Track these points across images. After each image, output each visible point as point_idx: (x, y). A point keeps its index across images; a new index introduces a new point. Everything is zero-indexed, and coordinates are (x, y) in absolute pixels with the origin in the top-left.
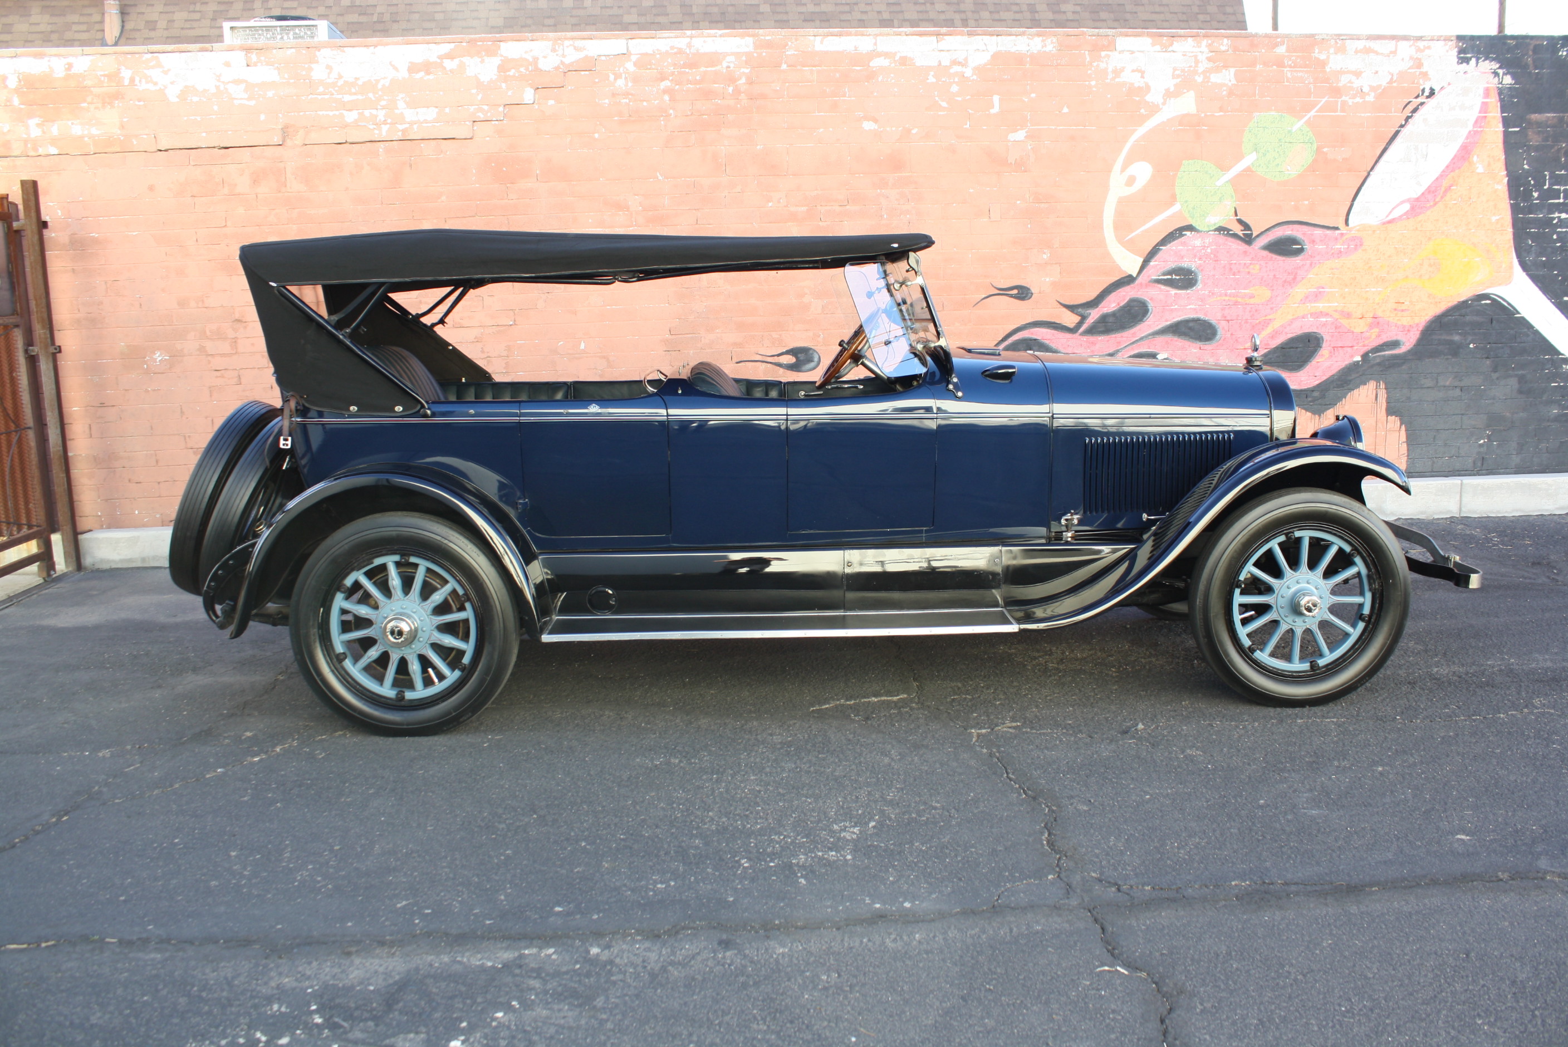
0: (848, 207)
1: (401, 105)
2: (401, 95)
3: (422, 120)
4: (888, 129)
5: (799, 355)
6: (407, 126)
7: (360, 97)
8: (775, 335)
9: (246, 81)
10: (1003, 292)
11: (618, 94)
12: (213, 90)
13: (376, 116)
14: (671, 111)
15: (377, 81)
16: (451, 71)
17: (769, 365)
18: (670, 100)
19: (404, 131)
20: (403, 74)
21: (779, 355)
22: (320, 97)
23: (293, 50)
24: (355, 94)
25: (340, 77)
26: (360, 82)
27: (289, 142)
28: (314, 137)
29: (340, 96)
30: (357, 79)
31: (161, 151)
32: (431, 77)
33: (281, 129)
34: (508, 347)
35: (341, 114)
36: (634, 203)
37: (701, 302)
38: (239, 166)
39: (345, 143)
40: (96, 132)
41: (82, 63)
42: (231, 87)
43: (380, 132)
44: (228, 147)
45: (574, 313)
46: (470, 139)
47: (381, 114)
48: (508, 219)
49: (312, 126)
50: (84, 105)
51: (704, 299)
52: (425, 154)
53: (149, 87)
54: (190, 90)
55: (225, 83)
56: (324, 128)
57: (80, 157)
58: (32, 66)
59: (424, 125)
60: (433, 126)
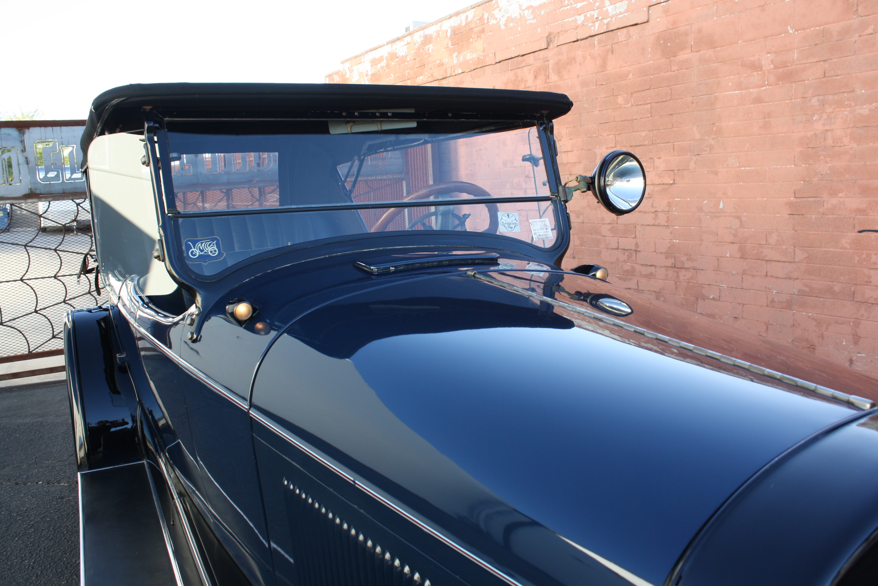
1: (607, 3)
3: (618, 13)
6: (609, 19)
7: (585, 3)
9: (531, 7)
12: (518, 17)
13: (593, 16)
19: (608, 24)
22: (565, 8)
24: (583, 1)
27: (551, 46)
28: (563, 39)
29: (575, 5)
31: (497, 63)
33: (547, 37)
34: (669, 203)
35: (576, 18)
36: (766, 61)
37: (826, 162)
38: (528, 67)
39: (577, 41)
40: (474, 56)
41: (471, 14)
42: (526, 12)
43: (595, 28)
44: (524, 55)
45: (716, 173)
46: (647, 22)
47: (595, 14)
48: (671, 89)
49: (561, 31)
50: (471, 40)
51: (828, 159)
52: (620, 40)
53: (494, 22)
54: (509, 20)
55: (523, 10)
56: (566, 31)
57: (469, 73)
58: (455, 22)
59: (619, 16)
60: (624, 16)
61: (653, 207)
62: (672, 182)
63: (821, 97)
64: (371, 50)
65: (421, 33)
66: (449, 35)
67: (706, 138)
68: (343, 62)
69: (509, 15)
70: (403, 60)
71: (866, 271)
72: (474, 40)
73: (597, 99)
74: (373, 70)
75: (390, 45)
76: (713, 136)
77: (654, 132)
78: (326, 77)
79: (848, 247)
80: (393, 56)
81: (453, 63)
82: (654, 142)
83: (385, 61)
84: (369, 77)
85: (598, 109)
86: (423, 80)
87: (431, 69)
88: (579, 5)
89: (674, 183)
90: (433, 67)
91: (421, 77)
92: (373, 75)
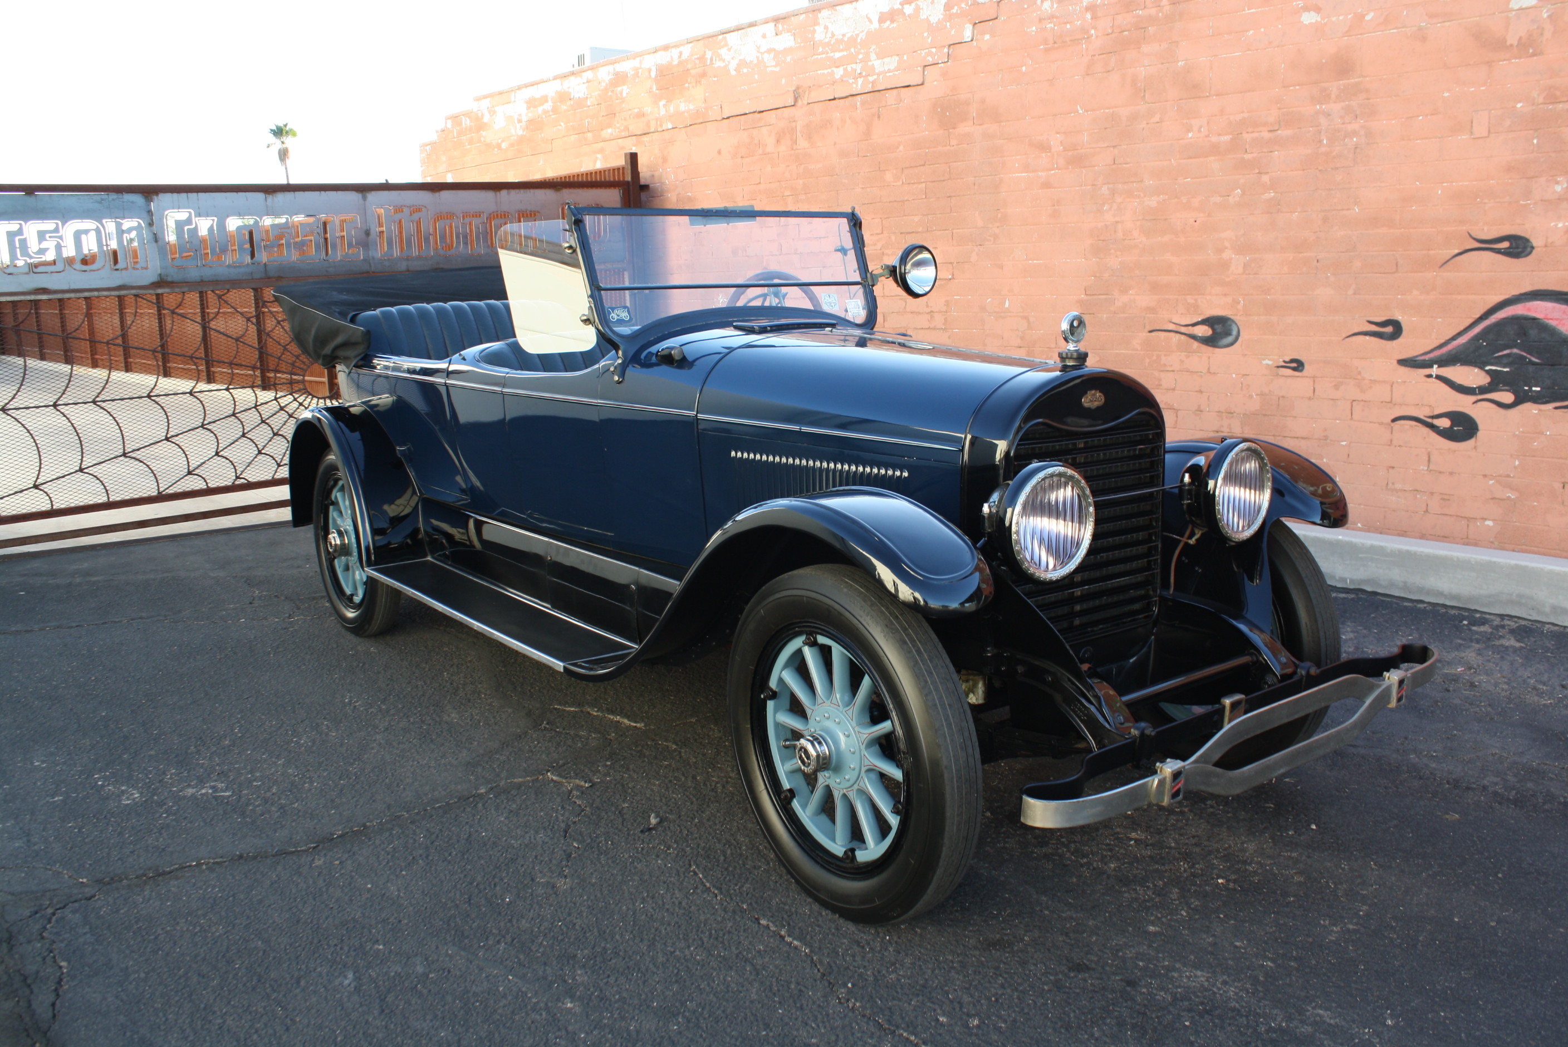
0: (1279, 132)
1: (873, 56)
2: (873, 47)
3: (886, 69)
4: (1334, 19)
5: (1216, 327)
6: (874, 77)
7: (845, 53)
8: (1190, 300)
9: (773, 50)
10: (1487, 245)
11: (1044, 19)
12: (755, 62)
13: (855, 70)
14: (1093, 32)
15: (858, 35)
16: (909, 16)
17: (1183, 337)
18: (1092, 19)
19: (873, 82)
20: (876, 25)
21: (1194, 325)
22: (819, 57)
23: (804, 15)
24: (842, 50)
25: (833, 35)
26: (846, 39)
27: (800, 103)
28: (815, 96)
29: (832, 54)
30: (844, 35)
31: (724, 119)
32: (895, 25)
33: (794, 91)
34: (947, 302)
35: (833, 71)
36: (1056, 142)
37: (1117, 257)
38: (768, 128)
39: (834, 99)
40: (691, 107)
41: (686, 51)
42: (766, 56)
43: (857, 86)
44: (762, 112)
45: (1001, 267)
46: (922, 84)
47: (858, 68)
48: (949, 167)
49: (814, 85)
50: (687, 85)
51: (1119, 253)
52: (889, 104)
53: (721, 64)
54: (742, 63)
55: (762, 53)
56: (820, 86)
57: (683, 129)
58: (662, 58)
59: (888, 74)
60: (894, 74)
61: (927, 306)
62: (950, 277)
63: (1111, 186)
64: (526, 86)
65: (610, 68)
66: (653, 74)
67: (990, 226)
68: (478, 99)
69: (741, 58)
70: (581, 103)
71: (1156, 374)
72: (690, 85)
73: (859, 173)
74: (530, 115)
75: (558, 81)
76: (998, 224)
77: (929, 217)
78: (447, 118)
79: (1139, 348)
80: (563, 97)
81: (659, 114)
82: (929, 229)
83: (550, 103)
84: (523, 124)
85: (860, 186)
86: (612, 134)
87: (625, 119)
88: (837, 55)
89: (953, 278)
90: (628, 118)
91: (610, 130)
92: (530, 121)
